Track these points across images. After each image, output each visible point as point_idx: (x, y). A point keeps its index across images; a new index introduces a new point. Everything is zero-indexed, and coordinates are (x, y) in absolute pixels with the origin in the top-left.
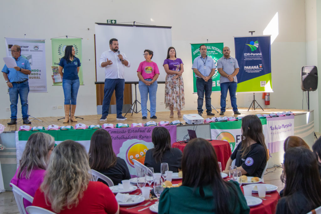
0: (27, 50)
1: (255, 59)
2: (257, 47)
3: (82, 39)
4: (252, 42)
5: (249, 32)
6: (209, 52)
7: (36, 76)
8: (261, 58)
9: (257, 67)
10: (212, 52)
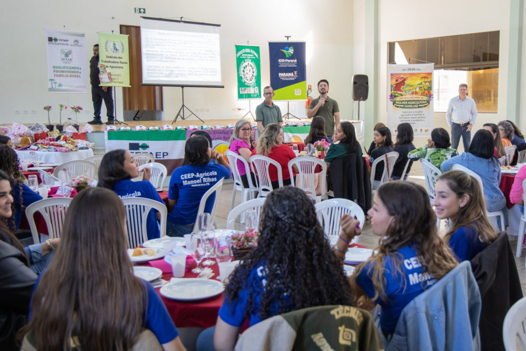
0: (67, 45)
1: (290, 66)
2: (292, 53)
4: (287, 48)
5: (285, 37)
6: (249, 55)
7: (76, 74)
8: (296, 64)
9: (292, 74)
10: (251, 55)
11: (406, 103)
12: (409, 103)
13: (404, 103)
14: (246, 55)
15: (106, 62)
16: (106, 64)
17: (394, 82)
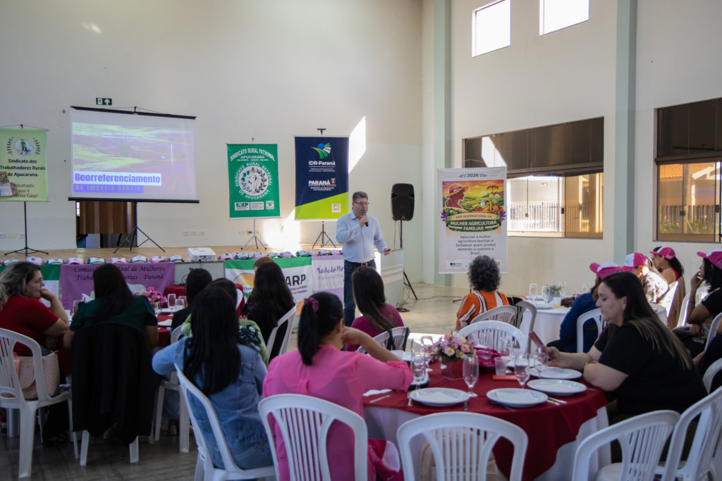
1: (325, 170)
2: (329, 152)
3: (47, 130)
4: (320, 145)
5: (319, 129)
6: (255, 157)
8: (334, 169)
9: (328, 182)
10: (260, 157)
11: (466, 223)
12: (470, 223)
13: (462, 223)
14: (249, 157)
15: (8, 168)
16: (8, 171)
17: (447, 194)
